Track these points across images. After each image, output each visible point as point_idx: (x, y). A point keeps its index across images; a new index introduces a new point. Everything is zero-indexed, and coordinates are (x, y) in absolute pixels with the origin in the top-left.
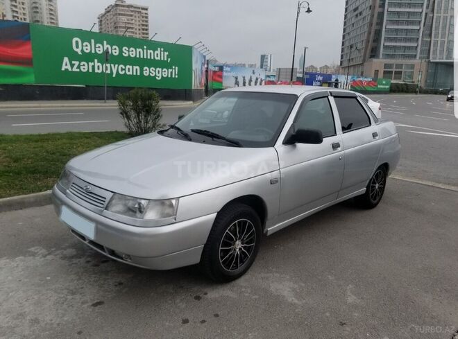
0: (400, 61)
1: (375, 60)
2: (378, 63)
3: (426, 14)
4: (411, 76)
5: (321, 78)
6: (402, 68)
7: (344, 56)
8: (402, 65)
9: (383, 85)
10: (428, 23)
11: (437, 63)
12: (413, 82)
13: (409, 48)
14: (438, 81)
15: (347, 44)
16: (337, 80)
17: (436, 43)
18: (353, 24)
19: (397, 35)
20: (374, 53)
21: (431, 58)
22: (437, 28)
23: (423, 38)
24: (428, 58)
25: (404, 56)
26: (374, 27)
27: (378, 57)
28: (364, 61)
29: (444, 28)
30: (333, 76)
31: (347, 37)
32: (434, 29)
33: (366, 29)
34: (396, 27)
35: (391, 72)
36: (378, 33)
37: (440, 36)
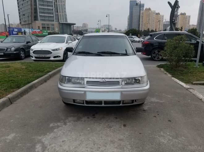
0: (48, 22)
1: (37, 22)
2: (39, 23)
3: (54, 2)
4: (54, 29)
5: (17, 30)
6: (49, 26)
7: (21, 20)
8: (49, 24)
9: (45, 33)
10: (56, 7)
11: (63, 24)
12: (55, 31)
13: (50, 17)
14: (64, 31)
15: (21, 13)
16: (25, 31)
17: (60, 15)
18: (22, 4)
19: (44, 11)
20: (36, 19)
21: (60, 21)
22: (60, 9)
23: (55, 13)
24: (59, 21)
25: (49, 20)
26: (33, 7)
27: (38, 20)
28: (32, 22)
29: (62, 9)
30: (22, 29)
31: (21, 10)
32: (58, 9)
33: (29, 7)
34: (43, 7)
35: (45, 27)
36: (36, 9)
37: (61, 12)
